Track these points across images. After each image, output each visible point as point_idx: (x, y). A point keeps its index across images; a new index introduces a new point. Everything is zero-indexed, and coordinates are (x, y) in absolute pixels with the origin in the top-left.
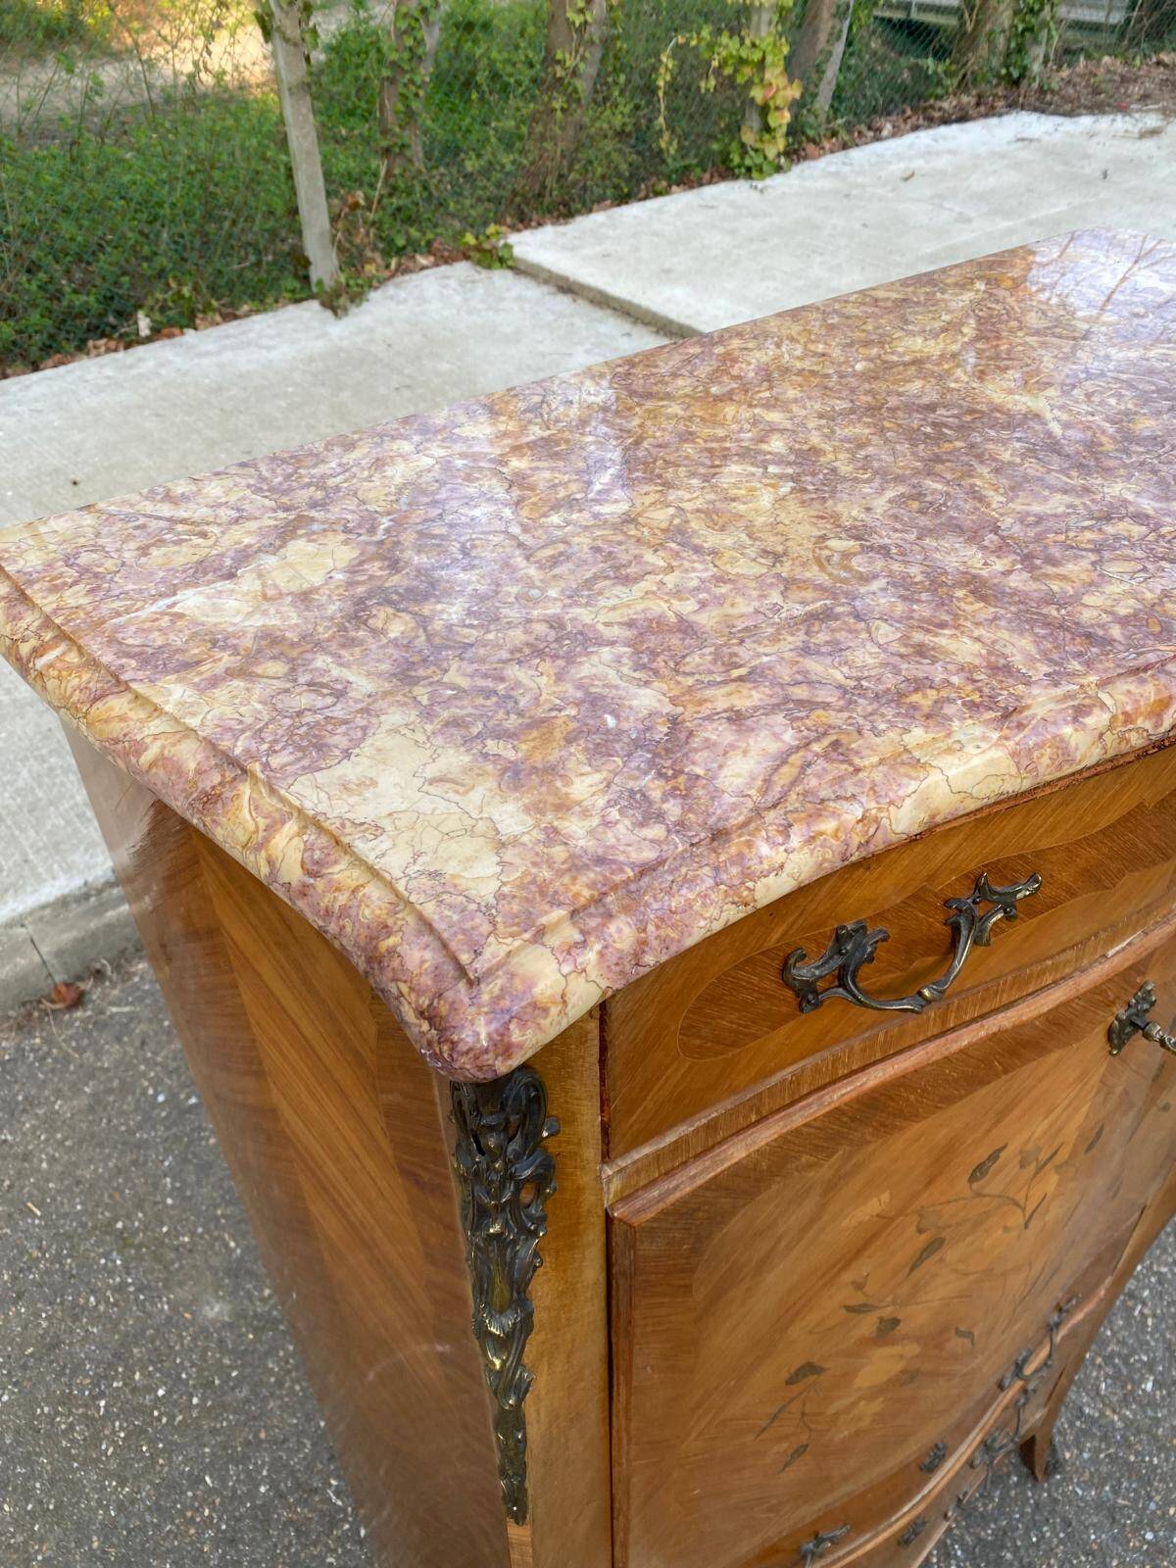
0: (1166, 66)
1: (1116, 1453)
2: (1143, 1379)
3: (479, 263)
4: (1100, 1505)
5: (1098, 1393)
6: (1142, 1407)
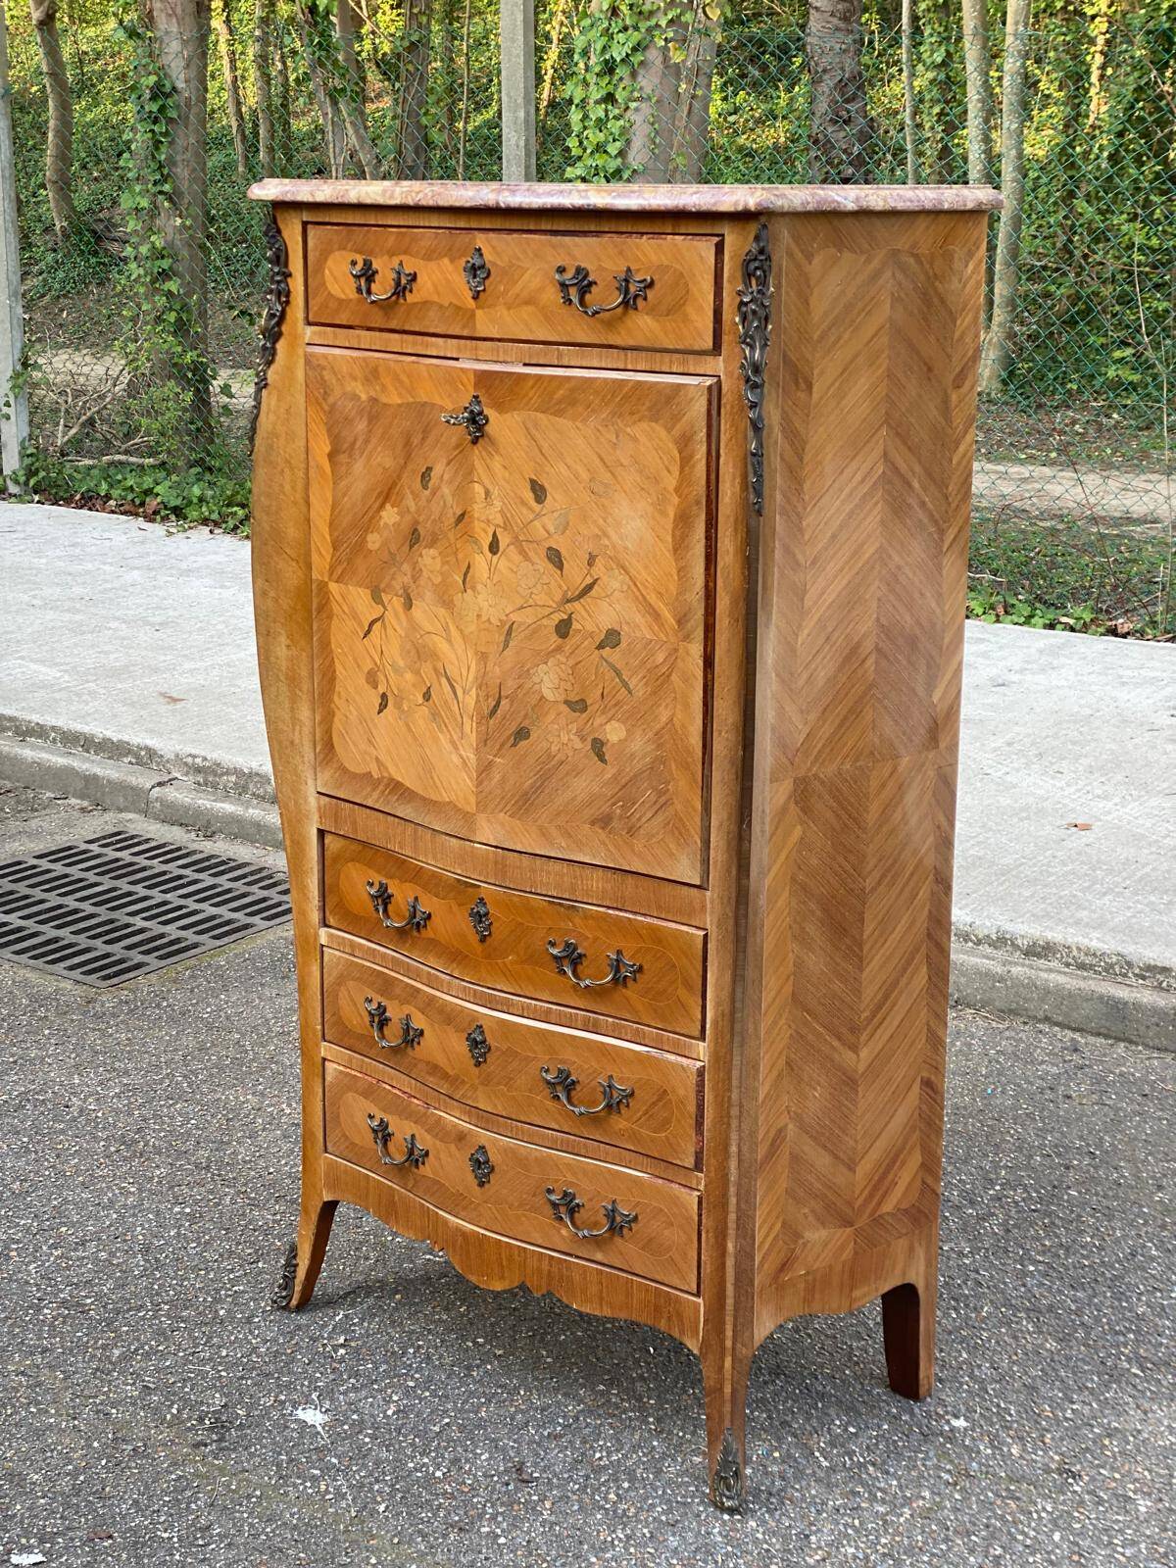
4: (708, 1544)
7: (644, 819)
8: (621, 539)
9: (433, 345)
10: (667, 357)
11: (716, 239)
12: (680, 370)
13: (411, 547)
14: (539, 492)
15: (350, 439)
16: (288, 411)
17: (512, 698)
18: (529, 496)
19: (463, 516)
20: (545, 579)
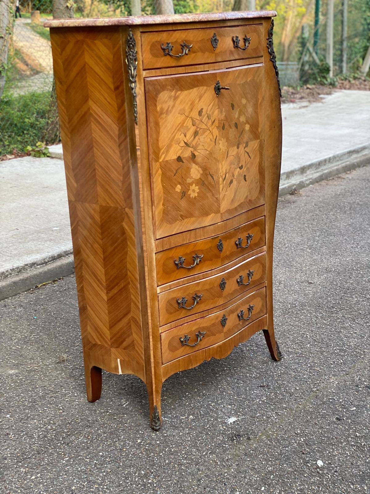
0: (310, 89)
3: (35, 156)
8: (248, 115)
9: (199, 68)
14: (233, 107)
17: (229, 173)
18: (231, 109)
19: (214, 121)
20: (235, 133)
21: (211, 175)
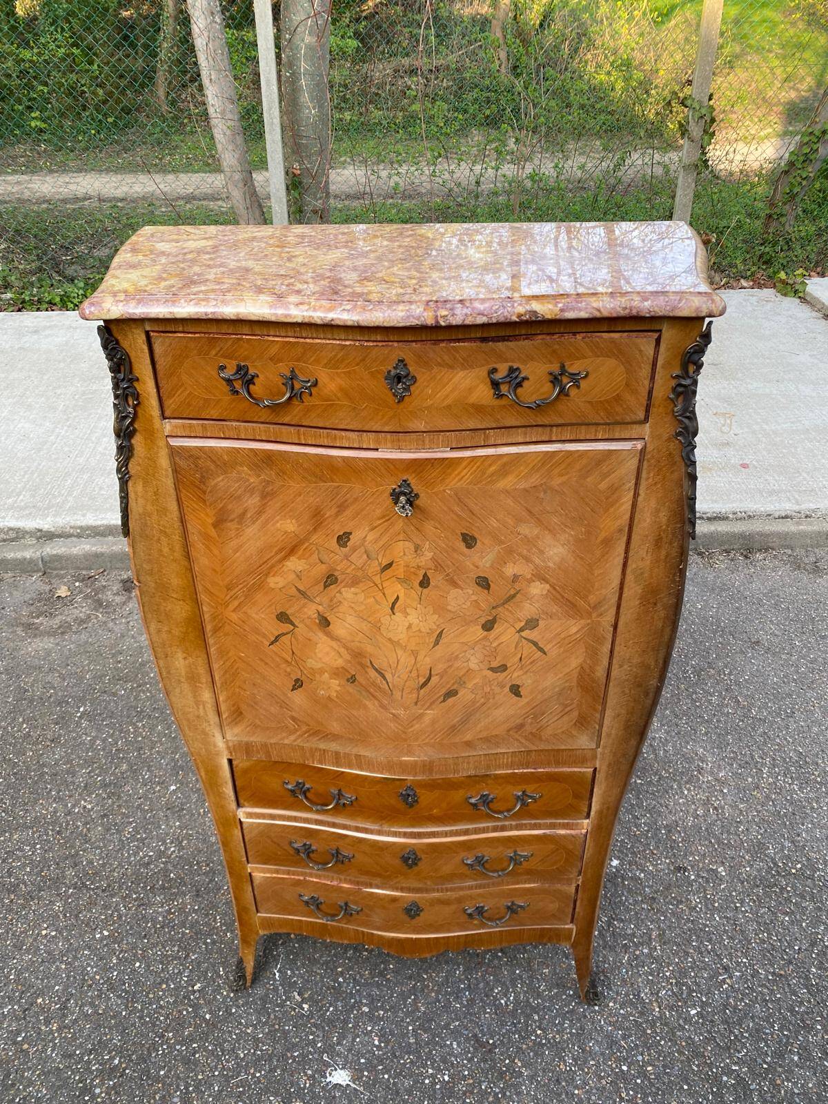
1: (641, 1023)
2: (694, 1006)
3: (780, 291)
4: (609, 1036)
5: (657, 994)
6: (680, 1017)
7: (551, 721)
8: (544, 561)
9: (342, 438)
10: (593, 429)
11: (656, 335)
12: (607, 437)
13: (325, 587)
14: (469, 541)
15: (239, 511)
16: (156, 494)
17: (441, 676)
18: (462, 546)
19: (390, 565)
20: (474, 598)
21: (376, 670)
